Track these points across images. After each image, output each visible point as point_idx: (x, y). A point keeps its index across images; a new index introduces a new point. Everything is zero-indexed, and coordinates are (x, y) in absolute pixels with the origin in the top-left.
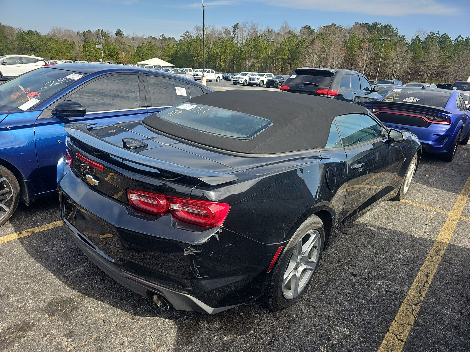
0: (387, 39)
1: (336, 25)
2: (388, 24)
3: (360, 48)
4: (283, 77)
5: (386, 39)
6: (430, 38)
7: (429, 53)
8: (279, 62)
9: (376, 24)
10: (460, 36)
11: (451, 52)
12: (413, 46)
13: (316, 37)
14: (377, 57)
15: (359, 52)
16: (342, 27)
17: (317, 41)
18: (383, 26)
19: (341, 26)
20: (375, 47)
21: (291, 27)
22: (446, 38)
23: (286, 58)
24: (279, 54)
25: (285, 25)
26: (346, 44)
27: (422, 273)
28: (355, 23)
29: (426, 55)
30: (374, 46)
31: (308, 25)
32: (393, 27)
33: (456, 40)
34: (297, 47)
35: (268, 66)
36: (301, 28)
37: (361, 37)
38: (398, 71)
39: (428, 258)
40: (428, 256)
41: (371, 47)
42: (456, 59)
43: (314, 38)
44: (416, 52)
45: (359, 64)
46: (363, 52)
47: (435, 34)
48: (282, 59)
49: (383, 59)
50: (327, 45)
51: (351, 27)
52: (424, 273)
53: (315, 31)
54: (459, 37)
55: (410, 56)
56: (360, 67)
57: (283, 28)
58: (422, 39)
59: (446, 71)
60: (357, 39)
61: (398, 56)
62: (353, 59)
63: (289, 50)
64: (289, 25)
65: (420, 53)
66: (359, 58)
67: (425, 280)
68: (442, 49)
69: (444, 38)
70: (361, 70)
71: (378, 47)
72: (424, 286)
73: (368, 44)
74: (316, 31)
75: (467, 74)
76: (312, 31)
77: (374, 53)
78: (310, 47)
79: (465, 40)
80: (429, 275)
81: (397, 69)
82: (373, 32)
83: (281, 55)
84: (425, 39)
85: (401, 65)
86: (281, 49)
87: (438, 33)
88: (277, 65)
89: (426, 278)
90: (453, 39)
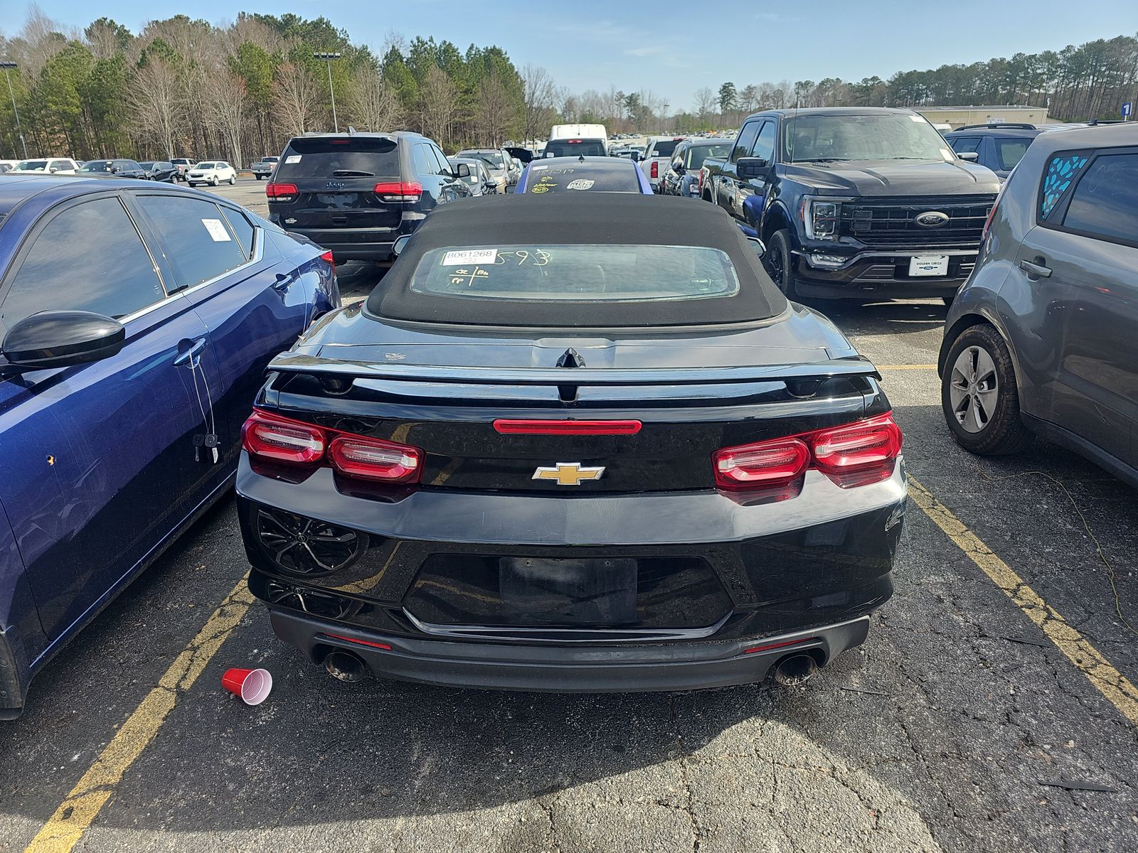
0: (332, 54)
1: (188, 18)
2: (321, 20)
3: (276, 76)
4: (110, 166)
5: (329, 54)
6: (419, 49)
7: (427, 85)
8: (53, 123)
9: (290, 19)
10: (473, 45)
11: (467, 80)
12: (391, 68)
13: (147, 52)
14: (323, 97)
15: (276, 87)
16: (205, 25)
17: (154, 60)
18: (308, 22)
19: (204, 22)
20: (311, 74)
21: (58, 24)
22: (448, 50)
23: (76, 110)
24: (49, 102)
25: (38, 17)
26: (235, 70)
28: (239, 14)
29: (424, 90)
30: (308, 71)
31: (105, 19)
32: (334, 25)
33: (468, 55)
34: (100, 80)
35: (21, 137)
36: (88, 26)
37: (268, 51)
38: (380, 127)
41: (302, 74)
42: (480, 94)
43: (144, 55)
44: (402, 83)
45: (286, 116)
46: (287, 88)
47: (427, 43)
48: (64, 115)
49: (337, 102)
50: (187, 71)
51: (232, 25)
53: (131, 33)
54: (471, 48)
55: (393, 92)
56: (293, 125)
57: (33, 27)
58: (406, 53)
59: (469, 120)
60: (262, 55)
61: (368, 94)
62: (267, 105)
63: (76, 89)
64: (51, 17)
65: (411, 84)
66: (283, 102)
68: (450, 74)
69: (446, 51)
70: (298, 131)
71: (317, 74)
73: (292, 67)
74: (135, 33)
75: (507, 123)
76: (123, 35)
77: (313, 89)
78: (141, 76)
79: (483, 54)
81: (375, 123)
82: (291, 38)
83: (56, 103)
84: (410, 53)
85: (381, 114)
86: (50, 88)
87: (431, 40)
88: (51, 134)
90: (463, 52)
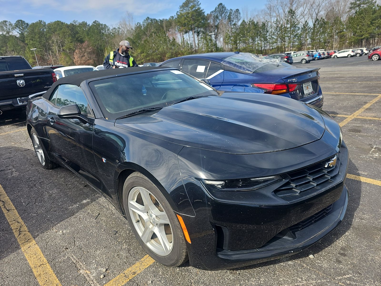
27: (12, 209)
39: (20, 220)
40: (22, 221)
52: (11, 210)
67: (7, 207)
72: (4, 205)
80: (7, 212)
89: (8, 209)
